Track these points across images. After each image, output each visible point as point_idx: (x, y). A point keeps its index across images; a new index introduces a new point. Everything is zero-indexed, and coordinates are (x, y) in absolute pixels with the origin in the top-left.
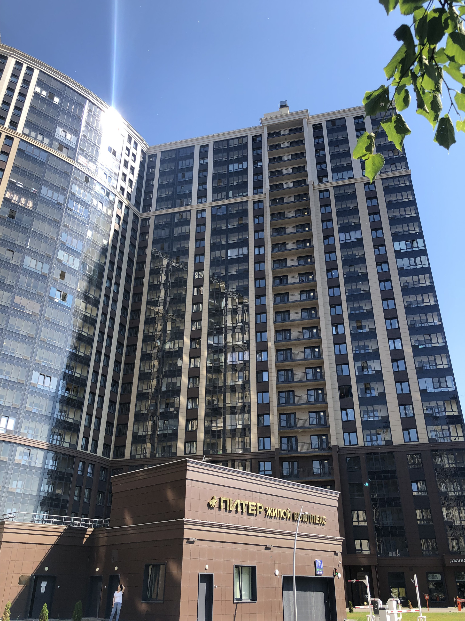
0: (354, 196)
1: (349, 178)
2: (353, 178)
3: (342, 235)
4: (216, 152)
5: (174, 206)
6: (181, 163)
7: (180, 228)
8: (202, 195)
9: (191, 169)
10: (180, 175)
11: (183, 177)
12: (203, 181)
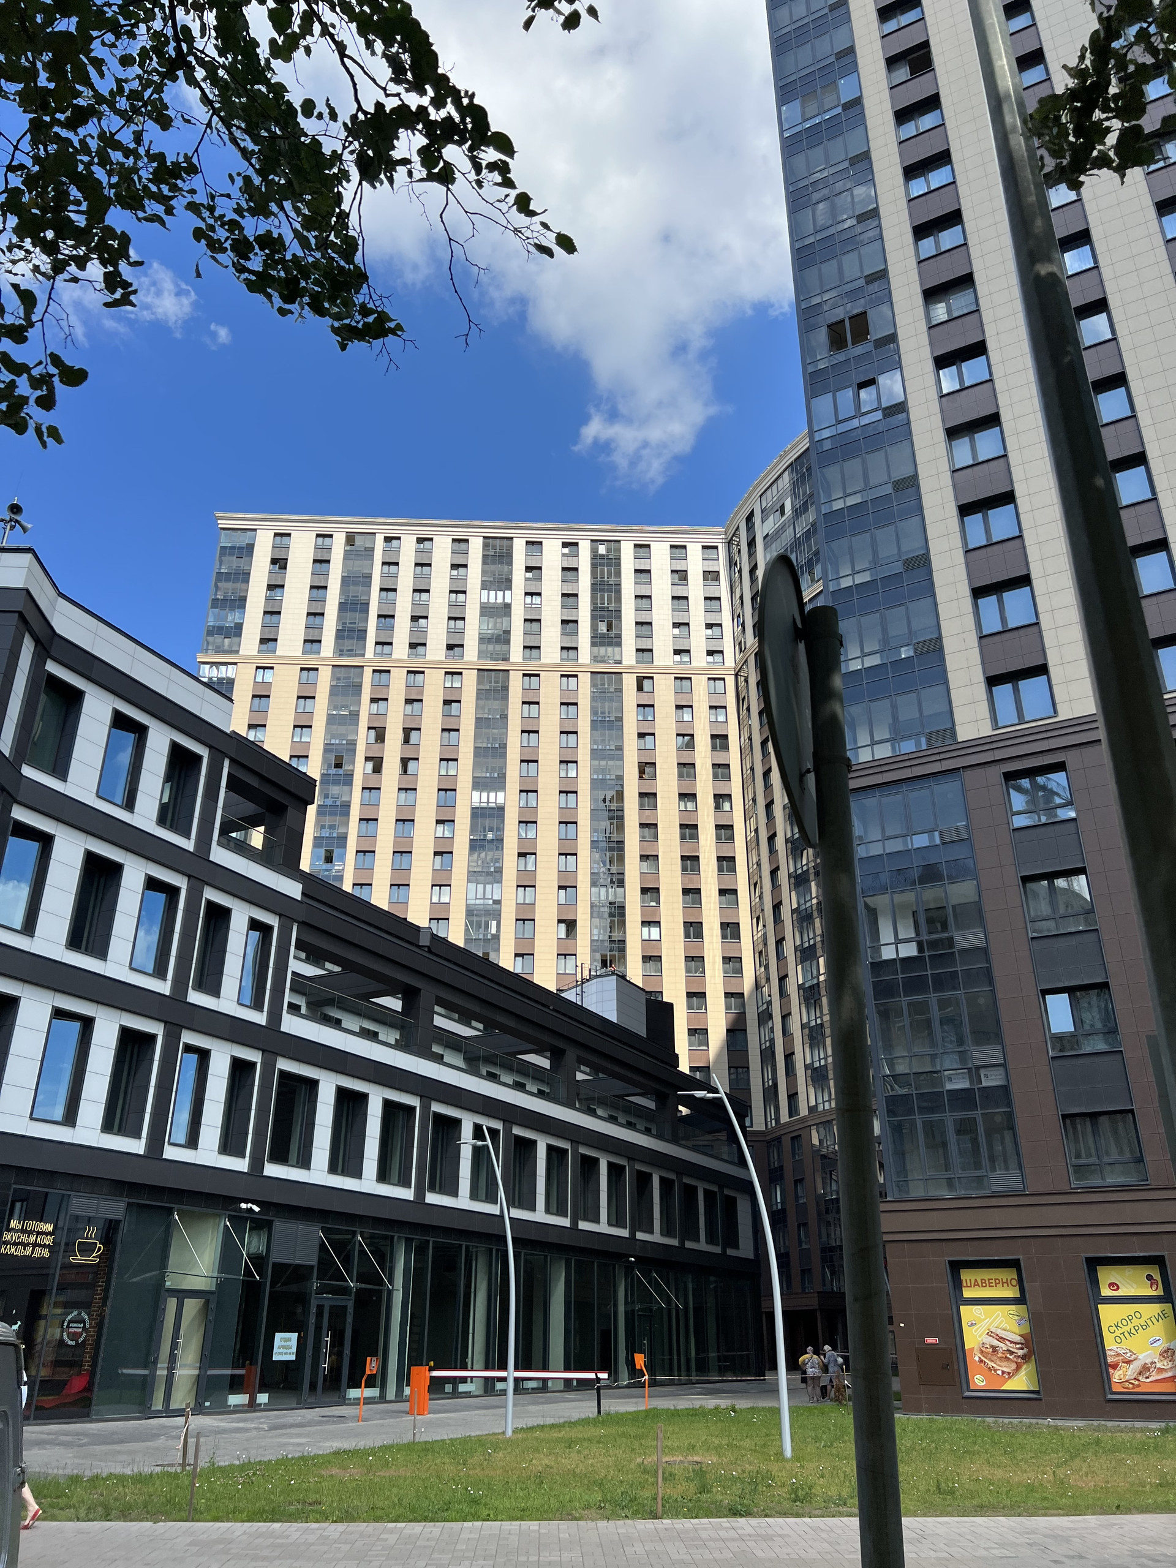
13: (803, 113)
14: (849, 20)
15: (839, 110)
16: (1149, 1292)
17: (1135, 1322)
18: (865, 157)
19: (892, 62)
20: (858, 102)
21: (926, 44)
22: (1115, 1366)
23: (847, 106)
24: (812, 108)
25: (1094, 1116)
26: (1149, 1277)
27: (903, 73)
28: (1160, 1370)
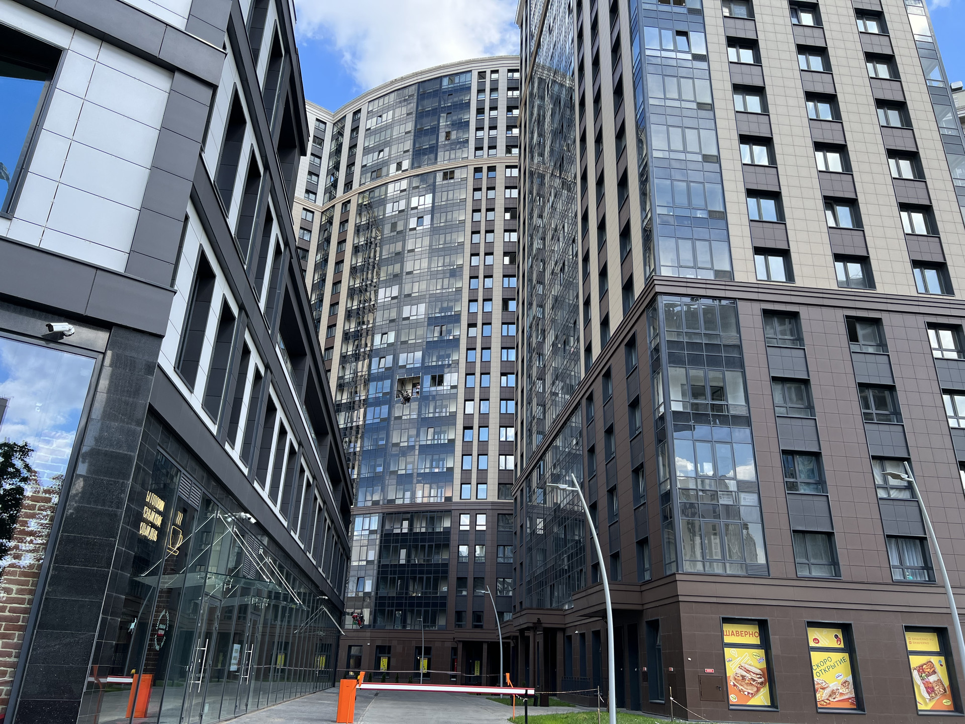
17: (828, 663)
22: (818, 690)
26: (836, 636)
28: (841, 694)
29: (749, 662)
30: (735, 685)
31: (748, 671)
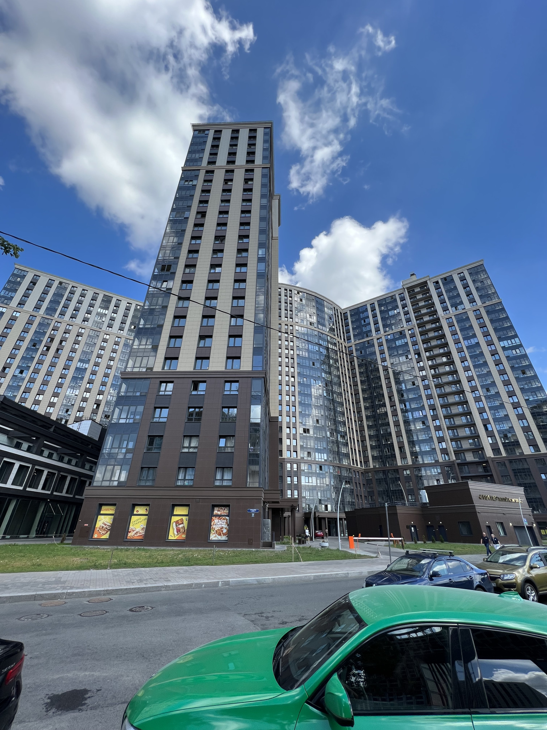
0: (468, 318)
1: (463, 309)
2: (465, 309)
3: (466, 341)
4: (380, 306)
5: (363, 338)
6: (361, 314)
7: (369, 349)
8: (377, 330)
9: (368, 317)
10: (363, 321)
11: (365, 322)
12: (376, 323)
13: (175, 216)
14: (193, 200)
15: (183, 218)
16: (145, 513)
17: (139, 521)
18: (184, 231)
19: (198, 213)
20: (187, 218)
21: (206, 212)
22: (130, 532)
23: (185, 218)
24: (178, 216)
25: (149, 468)
26: (146, 509)
27: (199, 216)
28: (140, 533)
29: (108, 521)
30: (98, 530)
31: (105, 525)
